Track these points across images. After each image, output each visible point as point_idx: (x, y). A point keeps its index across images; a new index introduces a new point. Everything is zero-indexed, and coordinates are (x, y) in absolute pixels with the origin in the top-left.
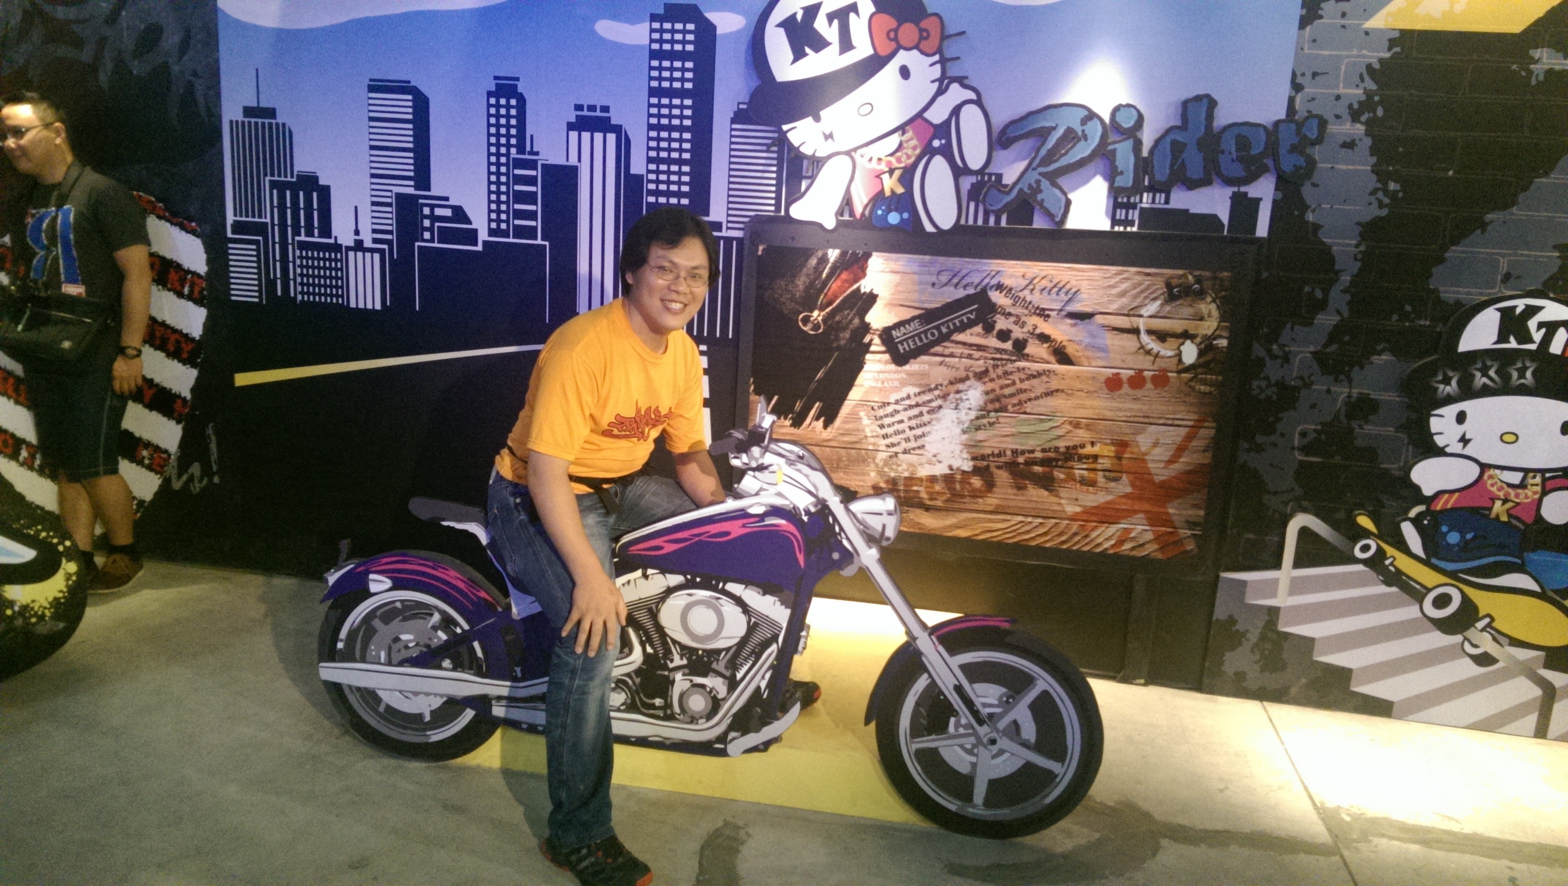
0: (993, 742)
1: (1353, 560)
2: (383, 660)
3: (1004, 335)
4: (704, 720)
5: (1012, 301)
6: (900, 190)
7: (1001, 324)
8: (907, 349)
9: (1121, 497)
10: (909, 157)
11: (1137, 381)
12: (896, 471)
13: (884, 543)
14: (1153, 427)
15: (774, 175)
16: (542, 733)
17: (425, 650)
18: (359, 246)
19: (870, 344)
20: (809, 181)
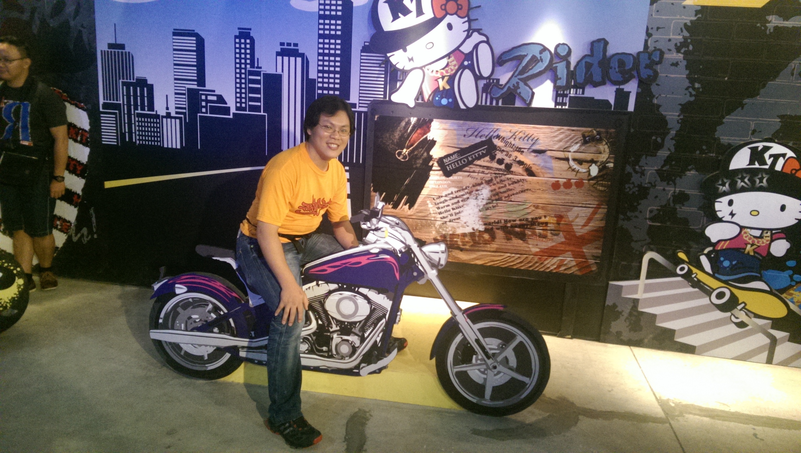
0: (495, 367)
1: (676, 275)
2: (183, 328)
3: (500, 162)
4: (348, 358)
5: (504, 144)
6: (448, 87)
7: (499, 155)
8: (451, 168)
9: (560, 243)
10: (452, 70)
11: (568, 185)
12: (446, 231)
13: (440, 267)
14: (576, 208)
15: (383, 79)
16: (265, 365)
17: (205, 323)
18: (168, 116)
19: (432, 166)
20: (401, 82)
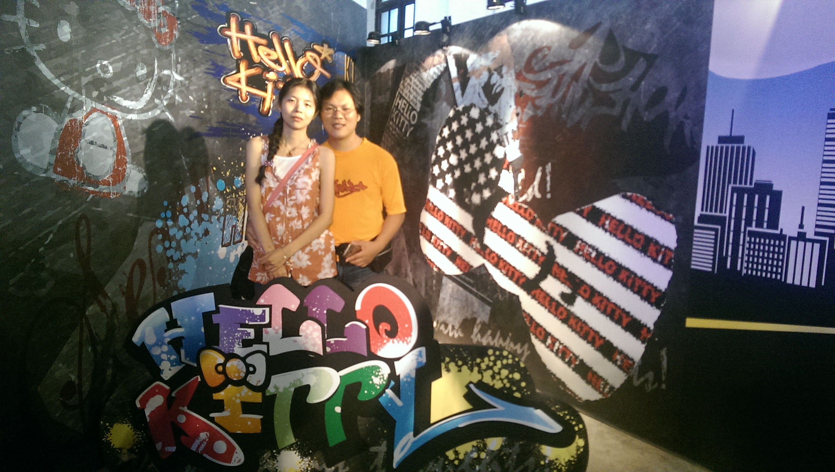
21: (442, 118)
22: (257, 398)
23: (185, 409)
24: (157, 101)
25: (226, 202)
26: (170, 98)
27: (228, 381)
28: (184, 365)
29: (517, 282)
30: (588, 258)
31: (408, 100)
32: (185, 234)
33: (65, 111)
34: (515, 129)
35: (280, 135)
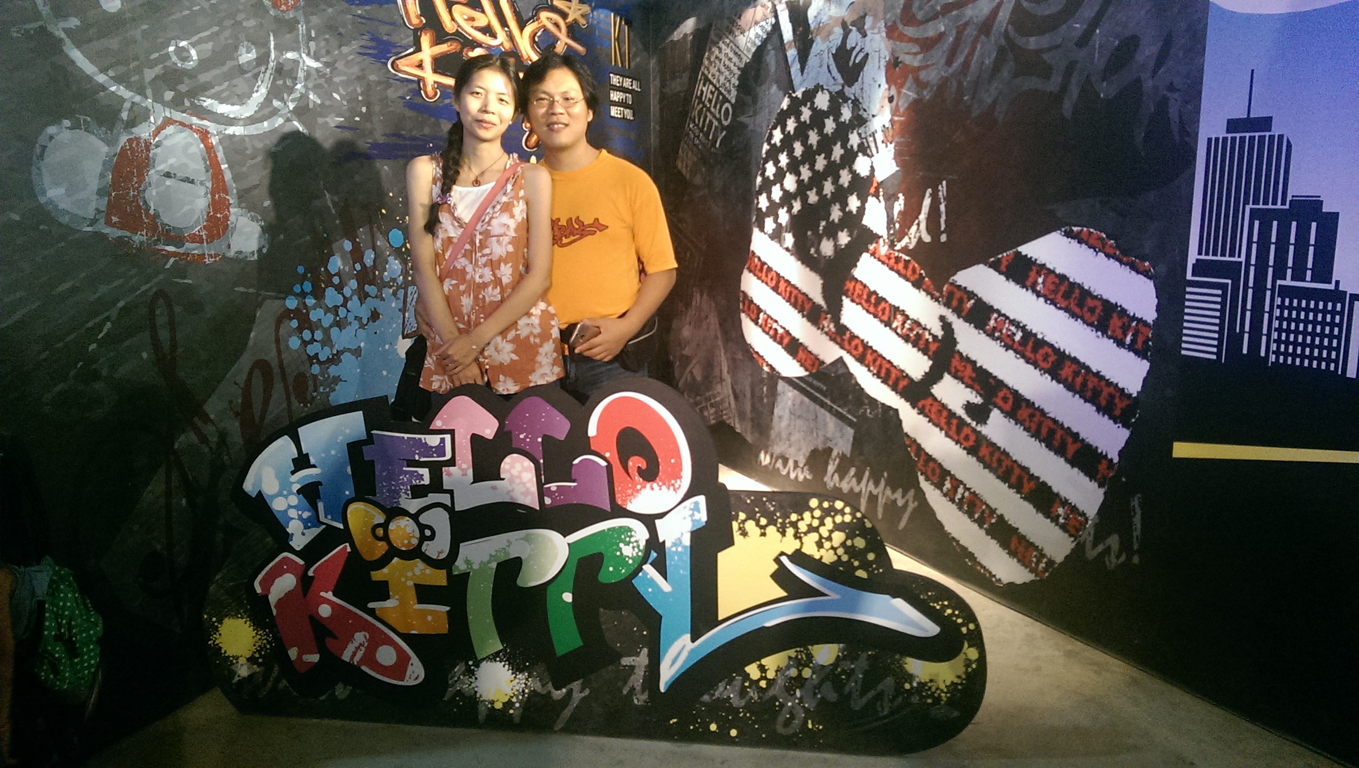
21: (770, 112)
22: (439, 578)
23: (329, 595)
24: (276, 103)
25: (406, 264)
26: (301, 97)
27: (393, 552)
28: (324, 526)
29: (894, 388)
30: (1010, 343)
31: (718, 86)
32: (338, 319)
33: (119, 126)
34: (888, 125)
35: (460, 152)
